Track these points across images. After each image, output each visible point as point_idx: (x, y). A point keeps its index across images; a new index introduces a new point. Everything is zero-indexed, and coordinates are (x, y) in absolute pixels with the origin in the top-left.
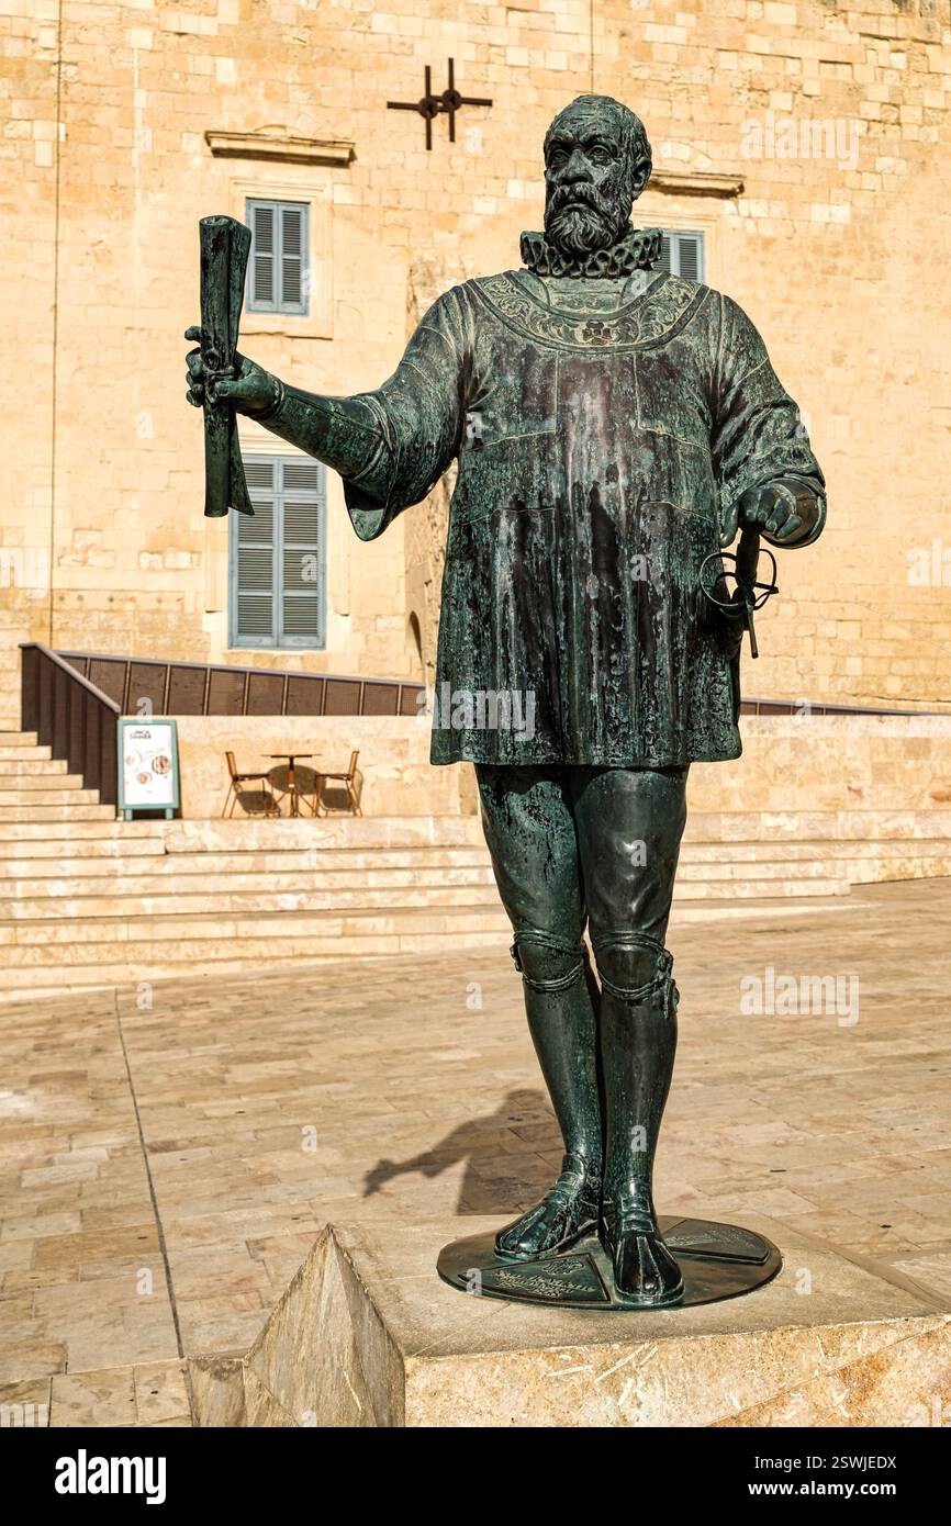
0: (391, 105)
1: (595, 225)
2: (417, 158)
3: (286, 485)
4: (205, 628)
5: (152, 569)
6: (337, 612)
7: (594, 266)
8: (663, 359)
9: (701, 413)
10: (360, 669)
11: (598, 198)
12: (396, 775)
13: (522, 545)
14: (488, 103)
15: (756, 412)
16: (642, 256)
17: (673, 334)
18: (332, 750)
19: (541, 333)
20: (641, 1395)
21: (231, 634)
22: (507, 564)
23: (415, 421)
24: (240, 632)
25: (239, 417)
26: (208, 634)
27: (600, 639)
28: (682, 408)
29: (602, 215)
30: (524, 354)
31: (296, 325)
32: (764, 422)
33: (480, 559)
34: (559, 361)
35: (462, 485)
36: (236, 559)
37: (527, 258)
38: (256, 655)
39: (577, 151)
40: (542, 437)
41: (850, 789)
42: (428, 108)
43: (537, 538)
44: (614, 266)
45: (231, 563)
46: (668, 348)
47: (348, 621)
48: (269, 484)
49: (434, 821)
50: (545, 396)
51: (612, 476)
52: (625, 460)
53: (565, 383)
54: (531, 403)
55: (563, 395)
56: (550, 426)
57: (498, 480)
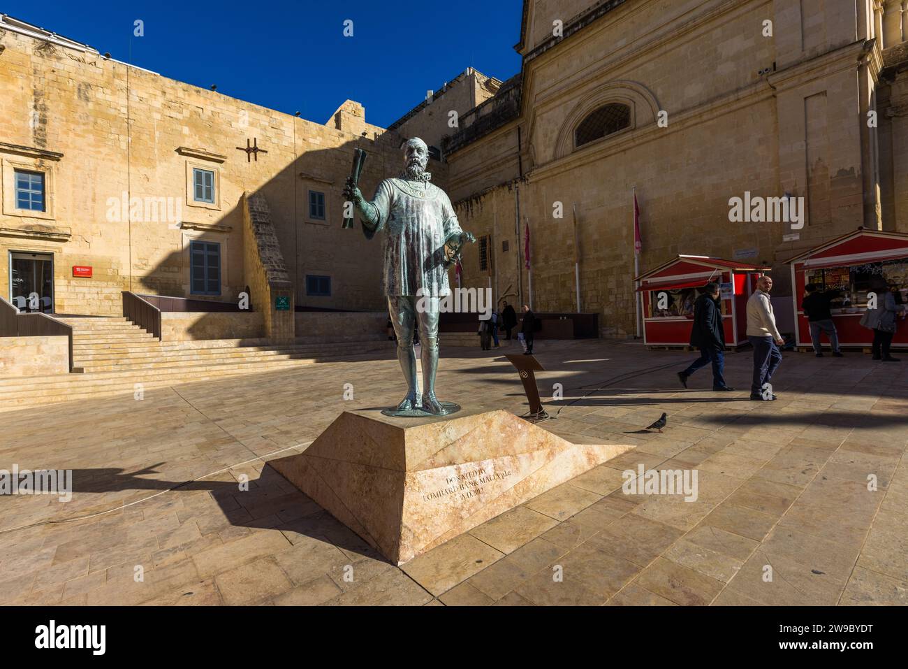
0: (237, 148)
2: (246, 164)
3: (208, 250)
4: (183, 289)
5: (165, 271)
6: (224, 285)
8: (436, 202)
9: (442, 216)
13: (407, 243)
14: (266, 152)
18: (227, 322)
19: (409, 193)
21: (191, 290)
23: (382, 210)
24: (195, 290)
30: (406, 197)
31: (210, 206)
33: (395, 246)
34: (416, 200)
35: (388, 229)
36: (192, 270)
38: (200, 297)
42: (248, 150)
46: (436, 200)
47: (227, 288)
48: (202, 249)
49: (259, 339)
50: (413, 208)
51: (429, 228)
52: (431, 225)
53: (418, 205)
54: (409, 209)
55: (417, 208)
56: (414, 215)
57: (401, 227)
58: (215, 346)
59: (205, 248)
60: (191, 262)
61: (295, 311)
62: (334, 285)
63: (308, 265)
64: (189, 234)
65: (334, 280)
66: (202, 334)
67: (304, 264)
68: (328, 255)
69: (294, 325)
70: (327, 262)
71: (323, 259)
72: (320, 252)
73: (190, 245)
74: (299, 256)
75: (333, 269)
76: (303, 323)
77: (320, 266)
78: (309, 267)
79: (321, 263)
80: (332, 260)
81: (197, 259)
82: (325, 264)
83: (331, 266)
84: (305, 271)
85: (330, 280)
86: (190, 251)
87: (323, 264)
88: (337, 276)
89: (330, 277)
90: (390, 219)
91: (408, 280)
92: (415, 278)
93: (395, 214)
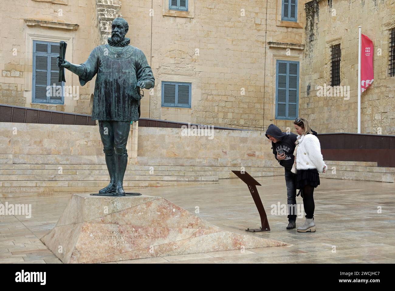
1: (119, 39)
3: (52, 51)
4: (25, 96)
5: (6, 76)
7: (119, 45)
9: (134, 68)
10: (75, 111)
11: (119, 34)
12: (85, 143)
13: (106, 88)
15: (143, 68)
16: (126, 44)
17: (130, 56)
18: (66, 135)
19: (110, 56)
20: (117, 204)
21: (33, 98)
22: (103, 90)
23: (90, 69)
24: (36, 98)
25: (64, 68)
26: (26, 98)
27: (117, 102)
28: (131, 68)
29: (120, 37)
30: (107, 59)
31: (55, 0)
32: (145, 70)
33: (100, 89)
34: (112, 60)
35: (97, 78)
36: (35, 75)
37: (109, 43)
38: (41, 105)
39: (116, 27)
40: (109, 72)
43: (108, 87)
44: (122, 45)
45: (33, 76)
46: (129, 59)
48: (46, 50)
49: (97, 157)
50: (110, 66)
51: (120, 78)
52: (122, 76)
53: (113, 64)
54: (108, 67)
55: (113, 65)
56: (111, 70)
57: (103, 78)
58: (50, 162)
59: (49, 49)
60: (33, 65)
61: (139, 126)
62: (195, 94)
63: (164, 69)
64: (33, 33)
65: (196, 88)
66: (38, 147)
67: (160, 67)
68: (190, 56)
69: (136, 142)
70: (188, 64)
71: (183, 61)
72: (180, 52)
73: (33, 46)
74: (153, 58)
75: (195, 74)
76: (148, 141)
77: (179, 70)
78: (165, 71)
79: (181, 67)
80: (195, 62)
81: (40, 63)
82: (185, 68)
83: (193, 70)
84: (160, 76)
85: (191, 88)
86: (33, 53)
87: (183, 68)
88: (199, 83)
89: (191, 83)
90: (98, 72)
91: (106, 110)
92: (110, 109)
93: (101, 69)
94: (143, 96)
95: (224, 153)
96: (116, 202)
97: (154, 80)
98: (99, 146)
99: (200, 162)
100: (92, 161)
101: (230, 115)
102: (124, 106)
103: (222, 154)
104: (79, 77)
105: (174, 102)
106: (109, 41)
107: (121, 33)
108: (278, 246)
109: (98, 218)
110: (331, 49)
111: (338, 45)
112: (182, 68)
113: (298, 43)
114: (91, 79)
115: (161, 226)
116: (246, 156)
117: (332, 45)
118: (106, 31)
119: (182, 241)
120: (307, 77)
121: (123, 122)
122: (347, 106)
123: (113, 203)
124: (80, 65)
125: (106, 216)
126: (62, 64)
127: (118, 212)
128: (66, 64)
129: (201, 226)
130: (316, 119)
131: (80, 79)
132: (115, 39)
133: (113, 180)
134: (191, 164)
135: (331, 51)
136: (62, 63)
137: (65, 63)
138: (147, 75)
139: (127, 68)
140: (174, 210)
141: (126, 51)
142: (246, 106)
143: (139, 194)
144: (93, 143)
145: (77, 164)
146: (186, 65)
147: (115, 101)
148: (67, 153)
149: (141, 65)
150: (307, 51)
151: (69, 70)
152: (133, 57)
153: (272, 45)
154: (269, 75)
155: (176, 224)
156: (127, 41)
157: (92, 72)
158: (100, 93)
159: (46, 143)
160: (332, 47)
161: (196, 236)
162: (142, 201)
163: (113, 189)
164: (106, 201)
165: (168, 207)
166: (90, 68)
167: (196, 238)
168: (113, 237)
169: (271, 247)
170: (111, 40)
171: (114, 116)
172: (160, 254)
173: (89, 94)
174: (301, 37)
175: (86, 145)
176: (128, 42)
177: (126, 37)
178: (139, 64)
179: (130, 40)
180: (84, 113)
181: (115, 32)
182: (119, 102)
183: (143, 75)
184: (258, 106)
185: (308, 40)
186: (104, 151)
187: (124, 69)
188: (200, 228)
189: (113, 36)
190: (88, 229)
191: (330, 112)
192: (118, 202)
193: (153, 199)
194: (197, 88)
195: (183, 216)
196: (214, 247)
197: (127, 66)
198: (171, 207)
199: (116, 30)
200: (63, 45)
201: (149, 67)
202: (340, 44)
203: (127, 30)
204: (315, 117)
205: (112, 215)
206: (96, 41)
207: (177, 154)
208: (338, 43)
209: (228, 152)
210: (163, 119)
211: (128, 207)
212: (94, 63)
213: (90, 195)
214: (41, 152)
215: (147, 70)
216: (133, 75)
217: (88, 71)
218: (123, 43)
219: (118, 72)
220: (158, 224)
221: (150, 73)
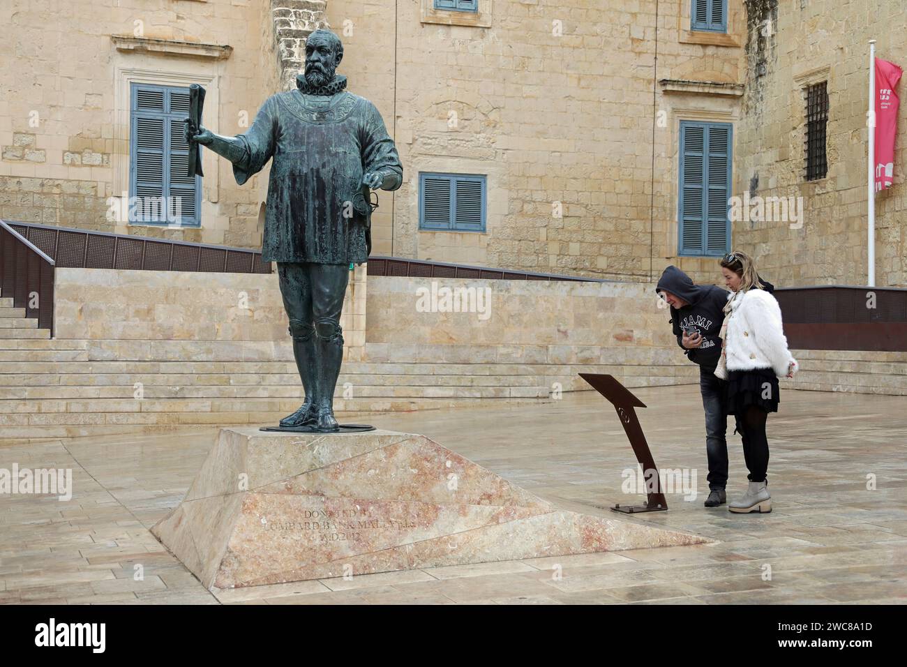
1: (321, 78)
5: (73, 164)
6: (209, 200)
7: (321, 92)
8: (344, 125)
9: (357, 144)
10: (225, 241)
11: (322, 67)
12: (249, 313)
13: (293, 188)
15: (377, 144)
16: (338, 88)
17: (347, 117)
18: (205, 295)
19: (301, 116)
20: (321, 452)
22: (288, 194)
25: (200, 145)
27: (319, 220)
28: (349, 143)
29: (324, 73)
30: (295, 123)
32: (380, 147)
33: (279, 192)
34: (307, 126)
35: (274, 166)
36: (135, 160)
37: (298, 86)
38: (150, 229)
39: (315, 51)
40: (301, 152)
41: (559, 331)
43: (298, 186)
44: (328, 92)
45: (132, 162)
46: (345, 122)
47: (217, 207)
48: (159, 106)
49: (275, 345)
50: (302, 138)
51: (324, 166)
52: (329, 161)
53: (308, 134)
54: (298, 141)
55: (308, 138)
56: (304, 149)
57: (286, 166)
58: (170, 356)
59: (167, 102)
60: (132, 140)
61: (369, 273)
62: (495, 202)
63: (425, 144)
64: (130, 67)
65: (496, 186)
66: (145, 324)
67: (414, 140)
68: (484, 114)
69: (363, 311)
70: (480, 133)
71: (466, 126)
72: (461, 105)
73: (132, 96)
74: (400, 119)
75: (494, 154)
76: (389, 306)
77: (458, 145)
78: (426, 149)
79: (462, 138)
80: (494, 127)
81: (146, 133)
82: (472, 141)
83: (489, 147)
84: (414, 160)
85: (485, 187)
86: (132, 112)
87: (468, 141)
88: (504, 175)
89: (486, 175)
90: (276, 152)
91: (294, 239)
92: (304, 236)
93: (281, 147)
94: (377, 205)
95: (561, 335)
96: (317, 447)
97: (402, 169)
98: (280, 320)
99: (508, 355)
100: (263, 353)
101: (575, 248)
102: (334, 229)
103: (557, 335)
104: (233, 166)
105: (448, 219)
106: (299, 84)
107: (326, 64)
108: (685, 545)
109: (279, 481)
110: (804, 95)
111: (822, 84)
112: (464, 142)
113: (729, 80)
114: (260, 169)
115: (419, 501)
116: (612, 340)
117: (808, 86)
118: (293, 59)
119: (467, 533)
120: (749, 159)
121: (334, 264)
122: (843, 225)
123: (312, 448)
124: (235, 139)
125: (295, 477)
126: (194, 137)
127: (322, 468)
128: (204, 135)
129: (509, 500)
130: (772, 255)
131: (236, 169)
132: (314, 77)
133: (311, 395)
134: (486, 360)
135: (805, 99)
136: (195, 134)
137: (201, 133)
138: (384, 158)
139: (340, 143)
140: (449, 464)
141: (338, 106)
142: (610, 227)
143: (369, 429)
144: (267, 314)
145: (231, 360)
146: (475, 135)
147: (314, 218)
148: (208, 336)
149: (371, 137)
150: (750, 98)
151: (212, 149)
152: (354, 119)
153: (669, 88)
154: (663, 155)
155: (454, 495)
156: (340, 83)
157: (263, 153)
158: (281, 200)
159: (162, 314)
160: (807, 89)
161: (498, 523)
162: (377, 444)
163: (310, 417)
164: (295, 445)
165: (434, 456)
166: (257, 144)
167: (498, 528)
168: (311, 525)
169: (670, 546)
170: (304, 81)
171: (312, 251)
172: (418, 564)
173: (257, 203)
174: (735, 66)
175: (251, 317)
176: (343, 84)
177: (337, 73)
178: (368, 133)
179: (346, 80)
180: (246, 245)
181: (314, 62)
182: (322, 219)
183: (377, 159)
184: (638, 225)
185: (753, 75)
186: (290, 330)
187: (333, 145)
188: (508, 504)
189: (308, 72)
190: (256, 506)
191: (804, 239)
192: (323, 447)
193: (401, 439)
194: (499, 187)
195: (470, 476)
196: (540, 546)
197: (340, 140)
198: (443, 458)
199: (316, 59)
200: (198, 93)
201: (389, 141)
202: (826, 82)
203: (339, 57)
204: (769, 251)
205: (308, 475)
206: (272, 82)
207: (454, 337)
208: (822, 80)
209: (569, 332)
210: (422, 257)
211: (346, 458)
212: (266, 134)
213: (261, 430)
214: (150, 334)
215: (386, 147)
216: (355, 160)
217: (254, 151)
218: (330, 87)
219: (321, 153)
220: (413, 494)
221: (392, 155)
